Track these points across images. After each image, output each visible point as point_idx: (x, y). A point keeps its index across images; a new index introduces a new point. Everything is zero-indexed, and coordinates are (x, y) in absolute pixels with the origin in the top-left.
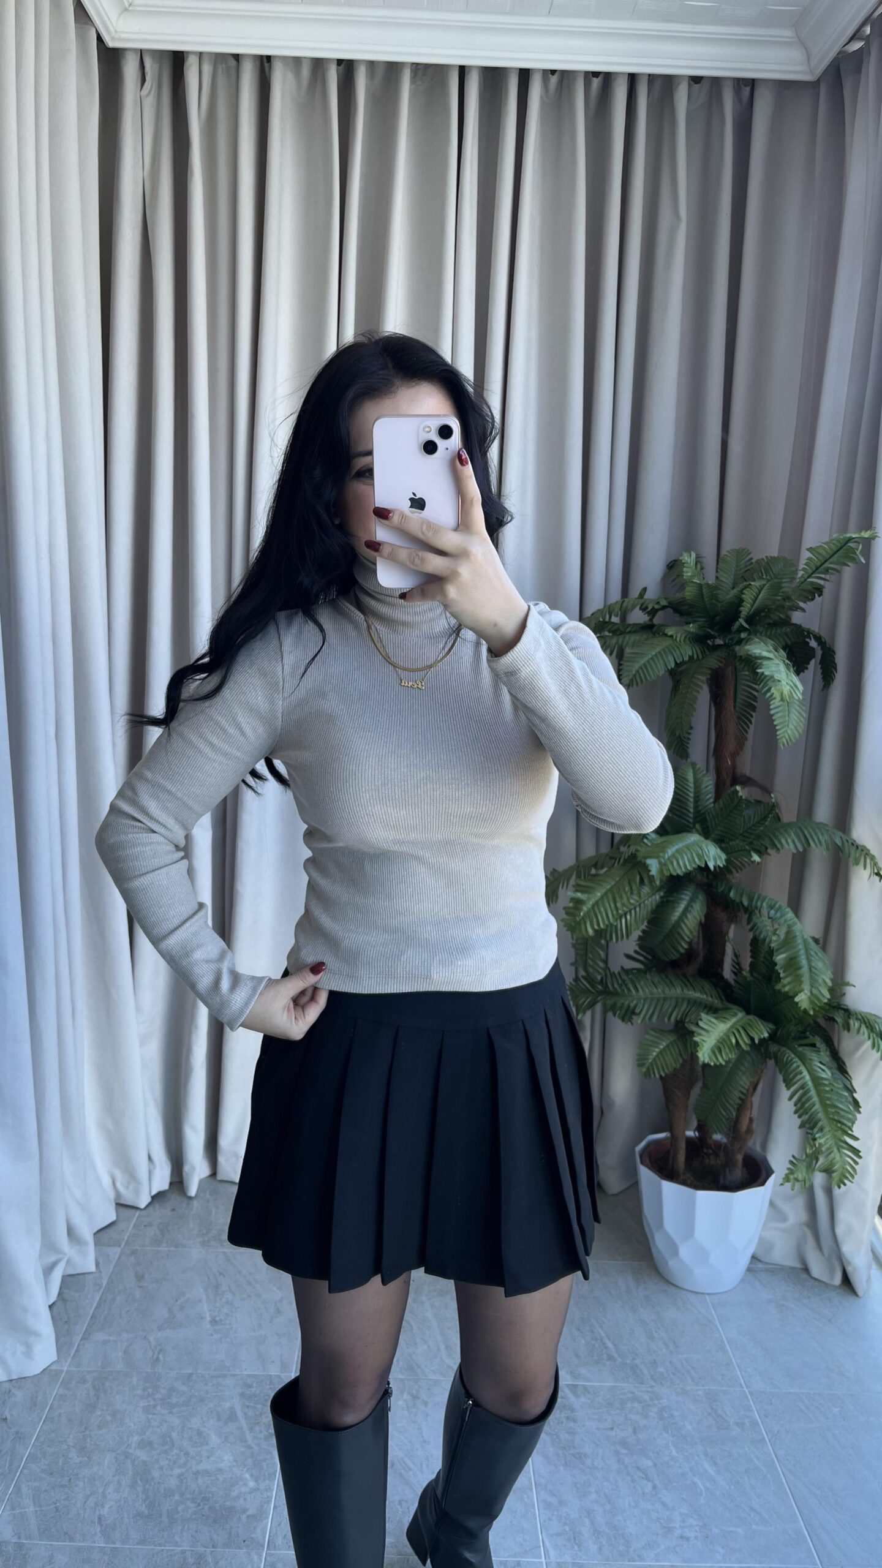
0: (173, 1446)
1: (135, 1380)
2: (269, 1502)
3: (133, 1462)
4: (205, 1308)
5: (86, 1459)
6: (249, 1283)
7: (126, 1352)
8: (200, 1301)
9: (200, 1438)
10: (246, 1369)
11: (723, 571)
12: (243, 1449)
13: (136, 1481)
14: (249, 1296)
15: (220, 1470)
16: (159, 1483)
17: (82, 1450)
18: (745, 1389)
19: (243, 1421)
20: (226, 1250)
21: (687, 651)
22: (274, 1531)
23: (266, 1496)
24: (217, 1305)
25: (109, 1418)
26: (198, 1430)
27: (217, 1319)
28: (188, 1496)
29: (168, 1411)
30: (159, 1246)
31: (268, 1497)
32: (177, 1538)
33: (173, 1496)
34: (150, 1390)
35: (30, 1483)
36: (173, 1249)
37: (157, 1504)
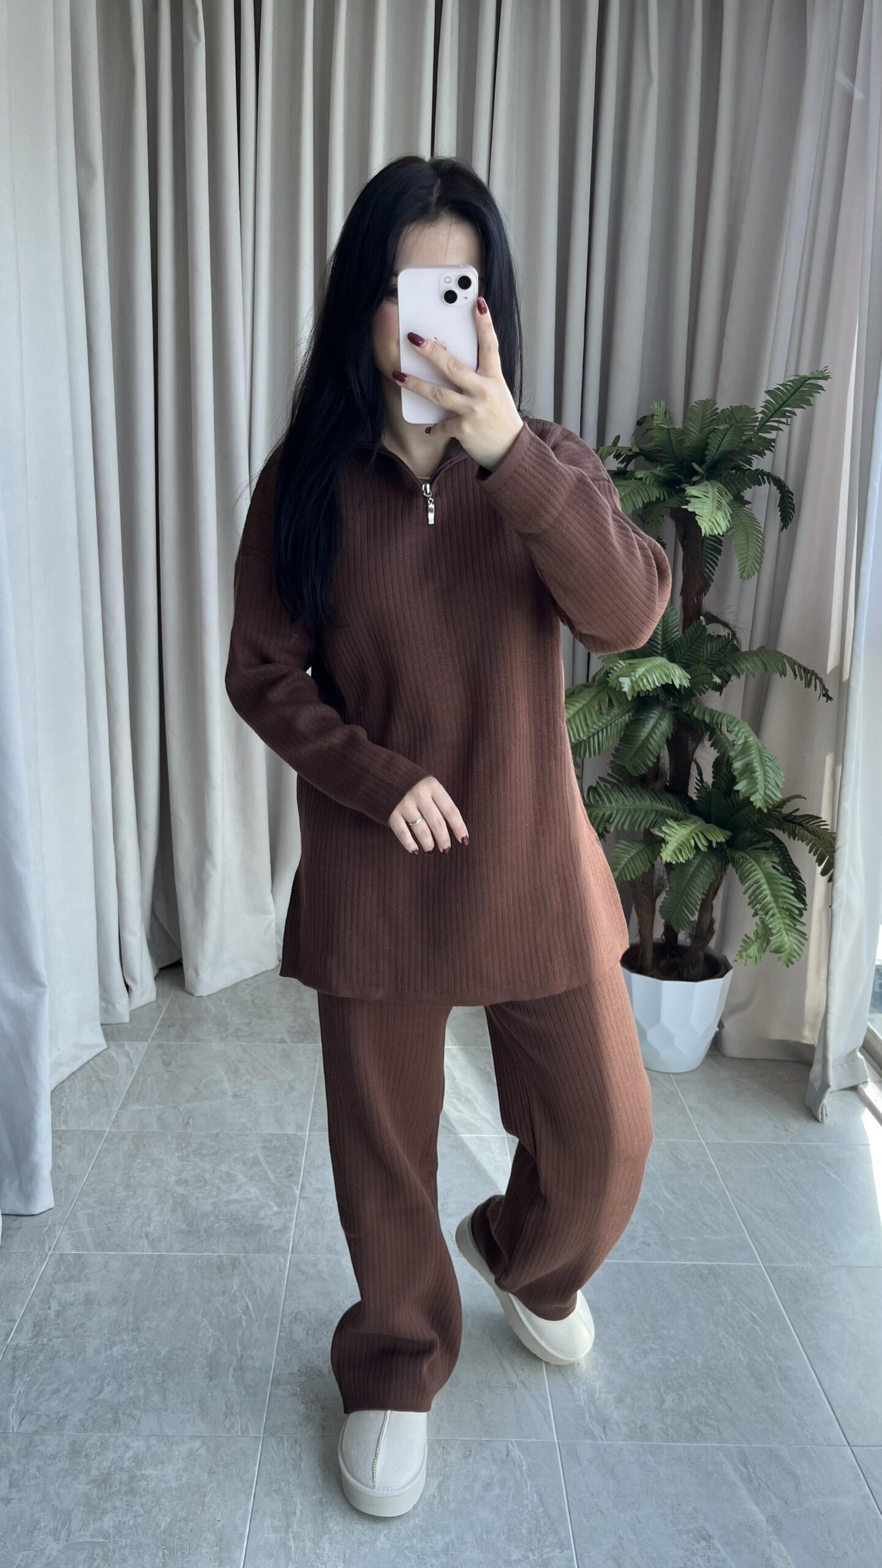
0: (206, 1183)
1: (169, 1138)
2: (291, 1221)
3: (172, 1195)
4: (226, 1085)
5: (131, 1193)
6: (265, 1067)
7: (159, 1118)
8: (222, 1081)
9: (230, 1178)
10: (266, 1130)
11: (691, 421)
12: (267, 1185)
13: (176, 1208)
14: (266, 1077)
15: (247, 1199)
16: (196, 1209)
17: (127, 1186)
18: (702, 1141)
19: (265, 1165)
20: (244, 1044)
21: (655, 493)
22: (297, 1240)
23: (288, 1217)
24: (238, 1083)
25: (149, 1165)
26: (227, 1172)
27: (238, 1094)
28: (222, 1218)
29: (200, 1159)
30: (183, 1041)
31: (290, 1217)
32: (214, 1247)
33: (209, 1217)
34: (183, 1145)
35: (83, 1212)
36: (194, 1043)
37: (195, 1223)
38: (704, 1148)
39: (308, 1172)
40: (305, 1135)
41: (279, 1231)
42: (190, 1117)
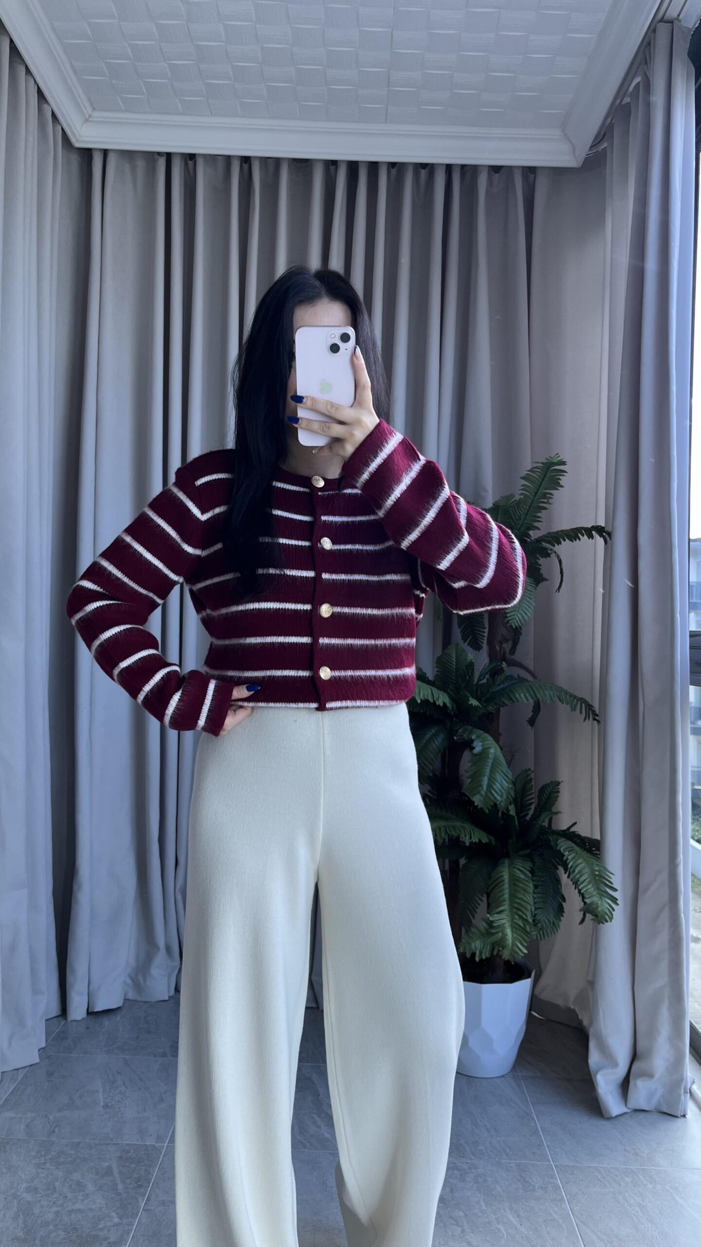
0: (55, 1191)
1: (31, 1145)
2: (129, 1233)
3: (19, 1202)
4: (101, 1096)
6: (141, 1079)
7: (27, 1126)
8: (97, 1092)
9: (80, 1186)
10: (126, 1140)
12: (113, 1196)
13: (19, 1215)
14: (140, 1089)
15: (91, 1209)
16: (38, 1217)
18: (552, 1163)
19: (116, 1175)
20: (127, 1057)
23: (127, 1229)
24: (111, 1094)
25: (5, 1170)
26: (78, 1181)
27: (109, 1104)
28: (61, 1227)
29: (55, 1167)
30: (71, 1053)
31: (128, 1229)
33: (49, 1226)
34: (43, 1153)
36: (82, 1055)
37: (33, 1231)
38: (553, 1170)
39: (157, 1184)
40: (163, 1146)
41: (114, 1243)
42: (57, 1125)
